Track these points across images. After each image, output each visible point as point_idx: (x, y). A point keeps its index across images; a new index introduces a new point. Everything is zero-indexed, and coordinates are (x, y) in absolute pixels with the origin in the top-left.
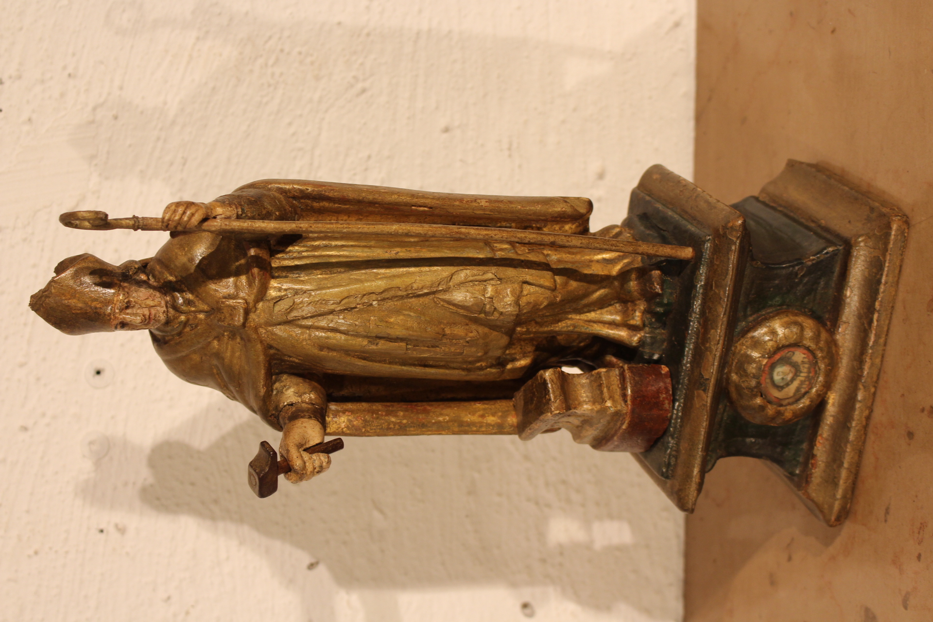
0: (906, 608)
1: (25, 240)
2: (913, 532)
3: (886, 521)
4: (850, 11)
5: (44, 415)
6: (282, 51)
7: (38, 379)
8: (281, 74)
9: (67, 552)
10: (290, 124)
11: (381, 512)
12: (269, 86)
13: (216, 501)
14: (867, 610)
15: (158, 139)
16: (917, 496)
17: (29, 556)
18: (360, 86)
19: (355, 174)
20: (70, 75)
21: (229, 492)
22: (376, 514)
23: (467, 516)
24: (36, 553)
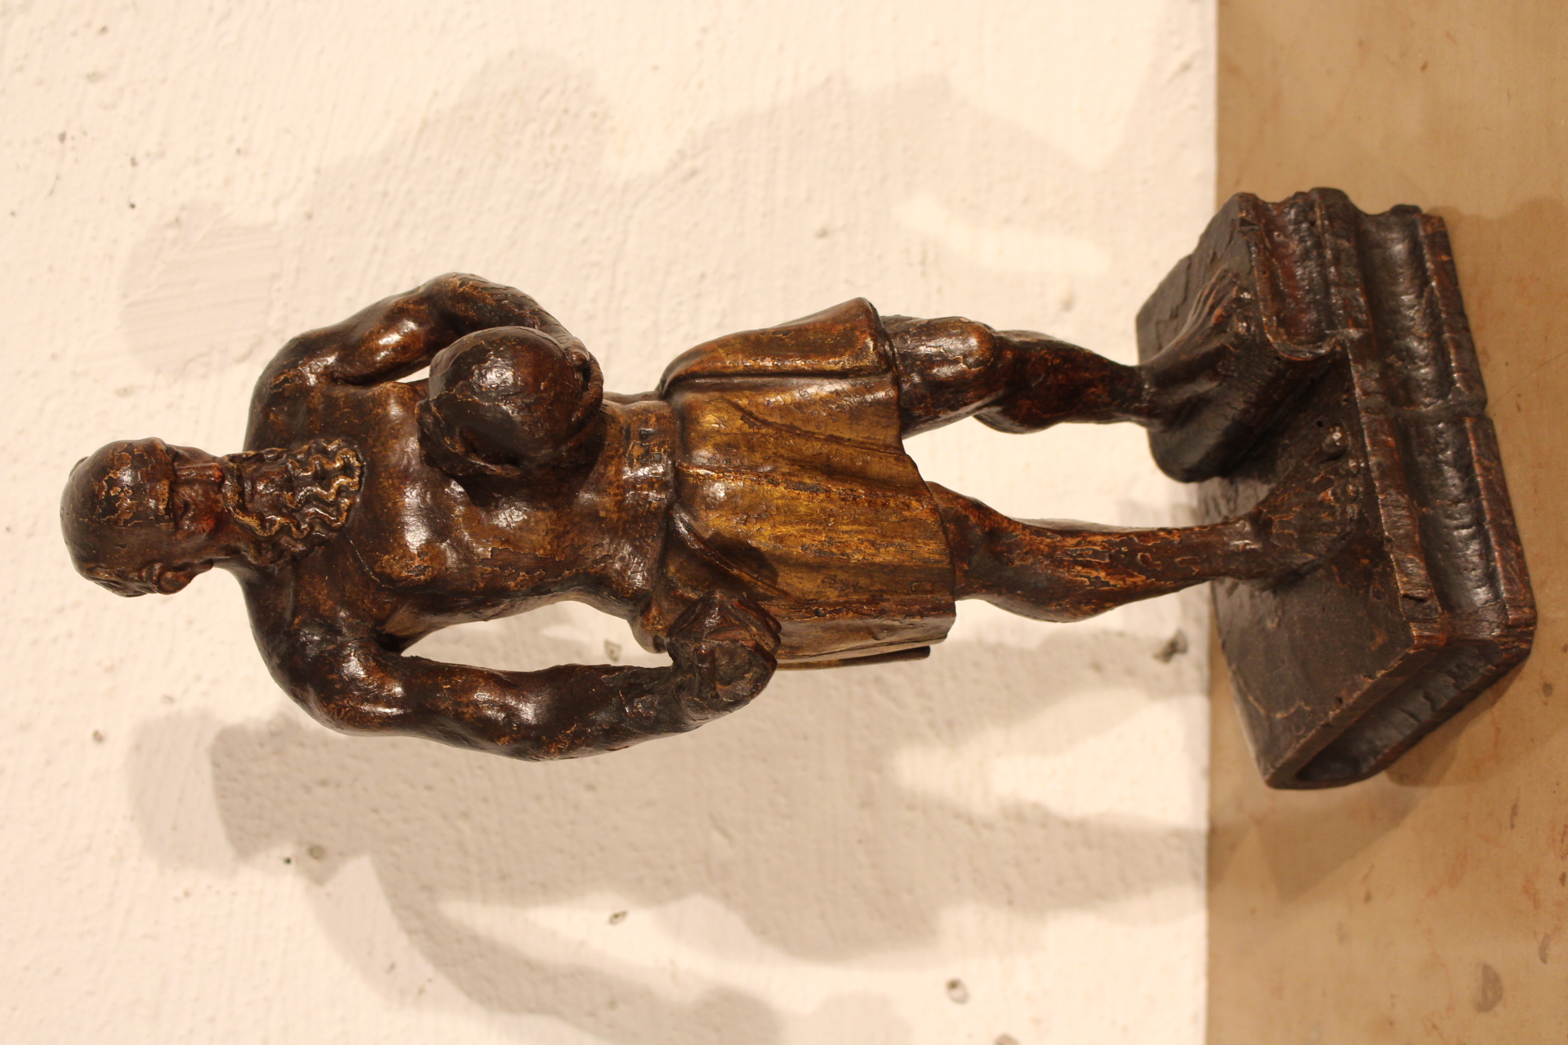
0: (1544, 960)
1: (169, 406)
2: (1554, 841)
3: (1512, 826)
4: (1448, 35)
5: (198, 678)
6: (566, 111)
7: (190, 622)
8: (565, 148)
9: (234, 894)
10: (579, 225)
11: (724, 833)
12: (547, 165)
13: (465, 815)
14: (1486, 969)
15: (375, 248)
16: (1558, 784)
17: (176, 899)
18: (687, 165)
19: (680, 303)
20: (238, 151)
21: (485, 800)
22: (716, 837)
23: (860, 842)
24: (187, 894)
